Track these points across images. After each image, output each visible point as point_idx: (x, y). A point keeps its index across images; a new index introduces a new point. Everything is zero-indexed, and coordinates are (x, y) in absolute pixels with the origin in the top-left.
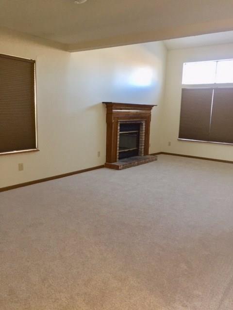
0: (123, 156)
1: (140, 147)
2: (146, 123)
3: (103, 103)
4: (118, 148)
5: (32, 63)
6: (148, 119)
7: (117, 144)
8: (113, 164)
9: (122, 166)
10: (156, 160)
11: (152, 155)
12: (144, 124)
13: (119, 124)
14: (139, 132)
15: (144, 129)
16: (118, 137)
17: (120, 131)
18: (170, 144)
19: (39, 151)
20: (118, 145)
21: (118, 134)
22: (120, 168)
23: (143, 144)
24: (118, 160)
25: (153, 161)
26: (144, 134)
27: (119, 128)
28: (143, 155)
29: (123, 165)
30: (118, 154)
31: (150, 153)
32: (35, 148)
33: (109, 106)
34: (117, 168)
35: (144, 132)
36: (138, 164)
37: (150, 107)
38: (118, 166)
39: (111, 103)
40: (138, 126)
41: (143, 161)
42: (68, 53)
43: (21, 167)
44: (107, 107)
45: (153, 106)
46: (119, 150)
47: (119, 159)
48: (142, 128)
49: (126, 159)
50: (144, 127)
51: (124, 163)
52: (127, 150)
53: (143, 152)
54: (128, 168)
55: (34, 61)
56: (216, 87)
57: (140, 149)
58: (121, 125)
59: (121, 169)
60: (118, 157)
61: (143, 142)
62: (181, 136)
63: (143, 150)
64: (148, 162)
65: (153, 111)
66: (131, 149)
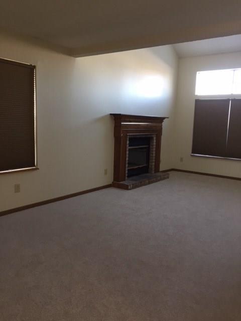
0: (132, 174)
1: (150, 164)
2: (157, 137)
3: (111, 114)
4: (127, 165)
5: (32, 68)
6: (159, 132)
7: (126, 161)
8: (121, 182)
9: (131, 186)
10: (168, 178)
11: (161, 172)
12: (155, 138)
13: (128, 139)
14: (149, 147)
15: (155, 144)
16: (127, 152)
17: (129, 146)
18: (182, 160)
19: (38, 169)
20: (127, 162)
21: (127, 149)
22: (129, 187)
23: (154, 161)
24: (126, 178)
25: (164, 179)
26: (154, 149)
27: (128, 142)
28: (153, 172)
29: (133, 185)
30: (127, 172)
31: (161, 169)
32: (34, 166)
33: (117, 119)
34: (126, 188)
35: (154, 147)
36: (149, 183)
37: (161, 120)
38: (128, 186)
39: (120, 114)
40: (147, 140)
41: (154, 179)
42: (72, 58)
43: (17, 188)
44: (115, 119)
45: (164, 118)
46: (128, 167)
47: (128, 177)
48: (153, 143)
49: (134, 178)
50: (155, 141)
51: (134, 182)
52: (136, 167)
53: (153, 169)
54: (138, 187)
55: (34, 67)
56: (233, 98)
57: (150, 166)
58: (130, 140)
59: (130, 189)
60: (127, 175)
61: (154, 158)
62: (195, 151)
63: (153, 167)
64: (159, 181)
65: (165, 124)
66: (140, 166)
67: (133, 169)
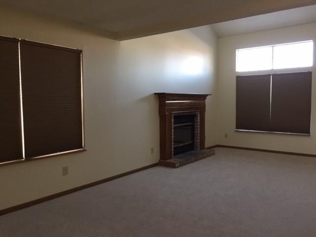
0: (178, 151)
1: (196, 141)
2: (200, 114)
3: (155, 94)
4: (173, 144)
5: (78, 53)
6: (202, 109)
7: (171, 138)
8: (168, 161)
9: (178, 164)
10: (214, 154)
11: (206, 148)
12: (199, 115)
13: (173, 117)
14: (194, 124)
15: (199, 121)
16: (173, 130)
17: (174, 124)
18: (226, 136)
19: (86, 150)
20: (173, 140)
21: (173, 127)
22: (176, 166)
23: (199, 138)
24: (173, 156)
25: (210, 155)
26: (199, 126)
27: (173, 120)
28: (199, 149)
29: (180, 162)
30: (173, 150)
31: (206, 146)
32: (82, 148)
33: (161, 97)
34: (173, 166)
35: (199, 123)
36: (196, 161)
37: (203, 97)
38: (175, 164)
39: (164, 93)
40: (191, 118)
41: (201, 156)
42: (117, 41)
43: (65, 171)
44: (159, 99)
45: (207, 95)
46: (174, 145)
47: (174, 155)
48: (197, 120)
49: (181, 155)
50: (199, 118)
51: (181, 160)
52: (182, 145)
53: (199, 146)
54: (185, 165)
55: (81, 51)
56: (273, 73)
57: (195, 143)
58: (175, 117)
59: (177, 167)
60: (173, 153)
61: (199, 135)
62: (238, 126)
63: (199, 144)
64: (205, 157)
65: (208, 101)
66: (186, 144)
67: (179, 147)
